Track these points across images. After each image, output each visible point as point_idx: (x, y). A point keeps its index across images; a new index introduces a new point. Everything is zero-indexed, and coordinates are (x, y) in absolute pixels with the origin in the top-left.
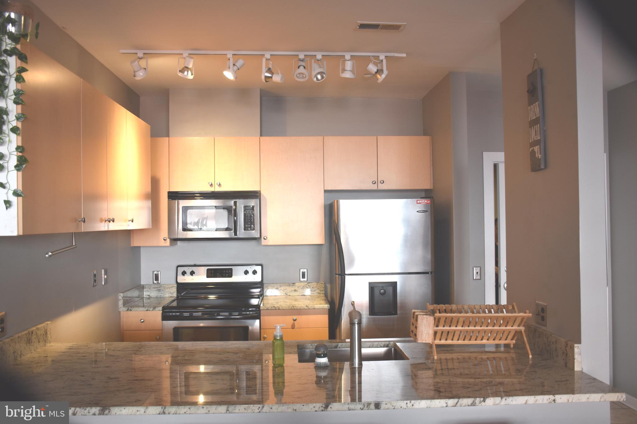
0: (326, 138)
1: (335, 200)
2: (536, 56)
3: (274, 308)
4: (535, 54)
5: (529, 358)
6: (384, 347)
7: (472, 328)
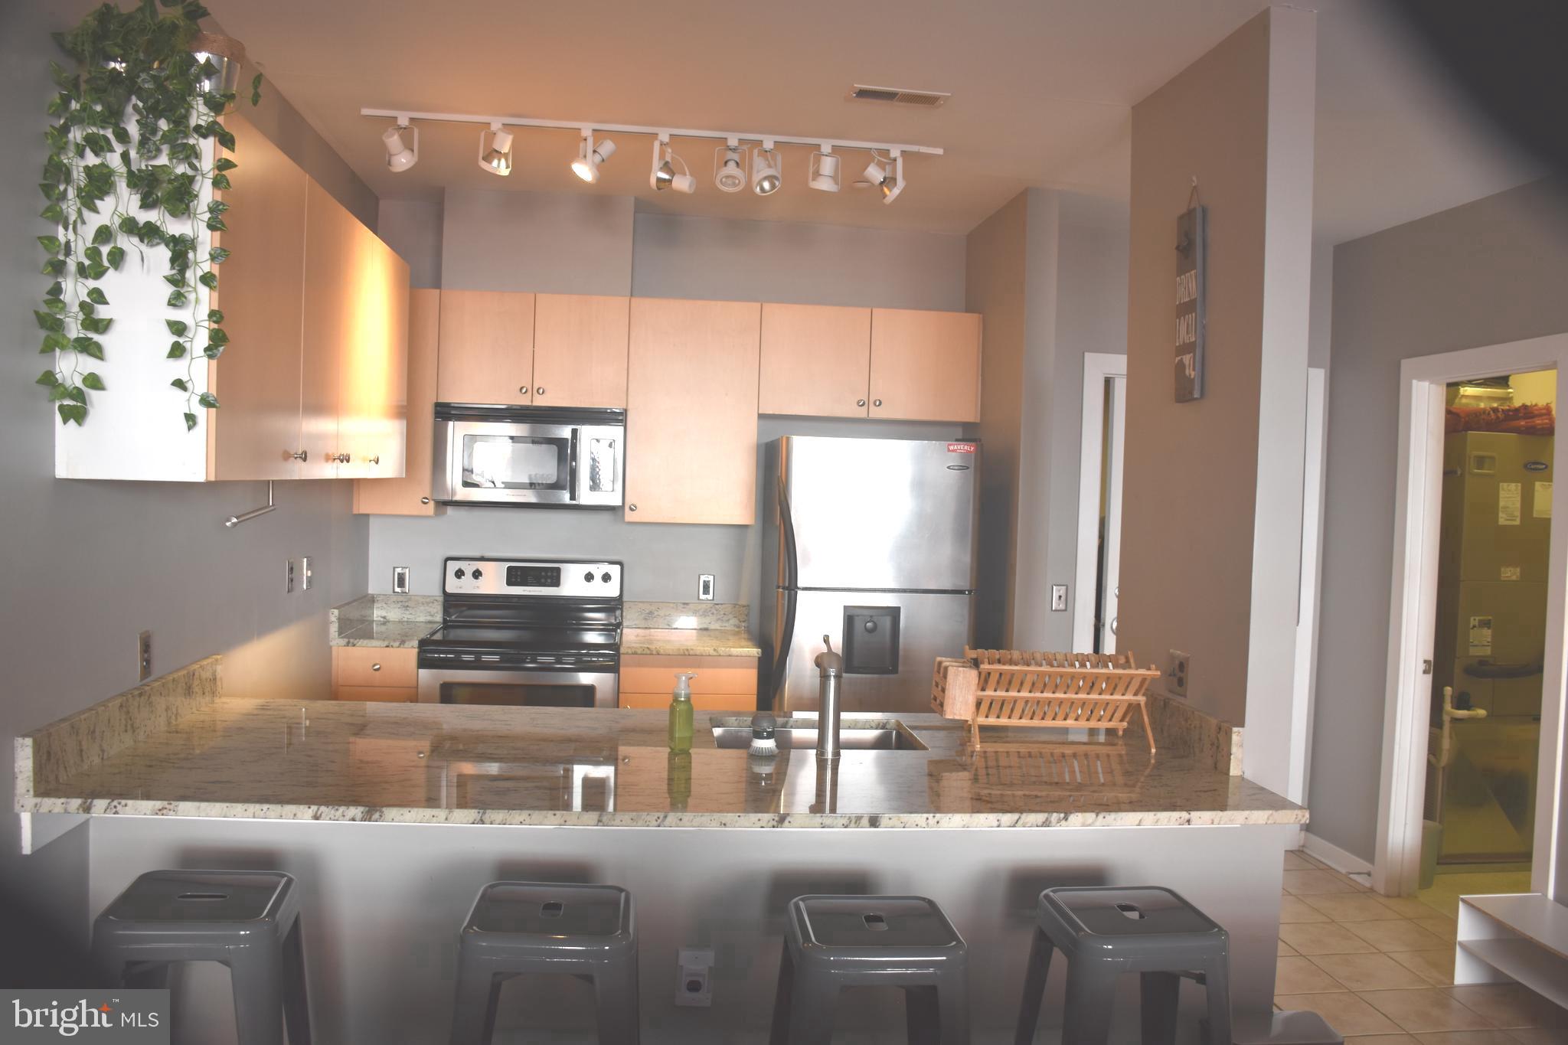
0: (766, 306)
1: (782, 437)
2: (1196, 181)
3: (648, 652)
4: (1194, 178)
5: (1150, 753)
6: (877, 729)
7: (1048, 695)
